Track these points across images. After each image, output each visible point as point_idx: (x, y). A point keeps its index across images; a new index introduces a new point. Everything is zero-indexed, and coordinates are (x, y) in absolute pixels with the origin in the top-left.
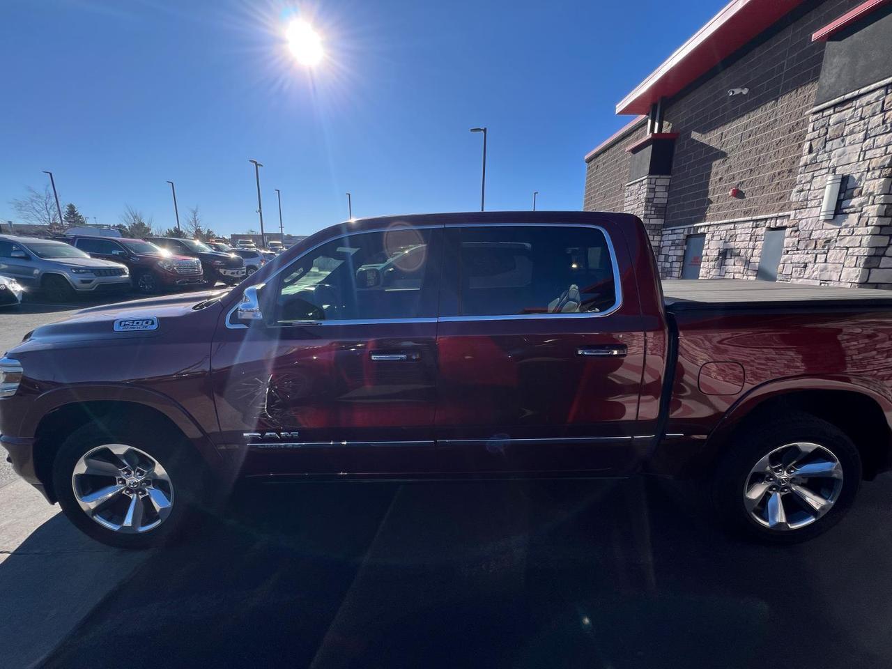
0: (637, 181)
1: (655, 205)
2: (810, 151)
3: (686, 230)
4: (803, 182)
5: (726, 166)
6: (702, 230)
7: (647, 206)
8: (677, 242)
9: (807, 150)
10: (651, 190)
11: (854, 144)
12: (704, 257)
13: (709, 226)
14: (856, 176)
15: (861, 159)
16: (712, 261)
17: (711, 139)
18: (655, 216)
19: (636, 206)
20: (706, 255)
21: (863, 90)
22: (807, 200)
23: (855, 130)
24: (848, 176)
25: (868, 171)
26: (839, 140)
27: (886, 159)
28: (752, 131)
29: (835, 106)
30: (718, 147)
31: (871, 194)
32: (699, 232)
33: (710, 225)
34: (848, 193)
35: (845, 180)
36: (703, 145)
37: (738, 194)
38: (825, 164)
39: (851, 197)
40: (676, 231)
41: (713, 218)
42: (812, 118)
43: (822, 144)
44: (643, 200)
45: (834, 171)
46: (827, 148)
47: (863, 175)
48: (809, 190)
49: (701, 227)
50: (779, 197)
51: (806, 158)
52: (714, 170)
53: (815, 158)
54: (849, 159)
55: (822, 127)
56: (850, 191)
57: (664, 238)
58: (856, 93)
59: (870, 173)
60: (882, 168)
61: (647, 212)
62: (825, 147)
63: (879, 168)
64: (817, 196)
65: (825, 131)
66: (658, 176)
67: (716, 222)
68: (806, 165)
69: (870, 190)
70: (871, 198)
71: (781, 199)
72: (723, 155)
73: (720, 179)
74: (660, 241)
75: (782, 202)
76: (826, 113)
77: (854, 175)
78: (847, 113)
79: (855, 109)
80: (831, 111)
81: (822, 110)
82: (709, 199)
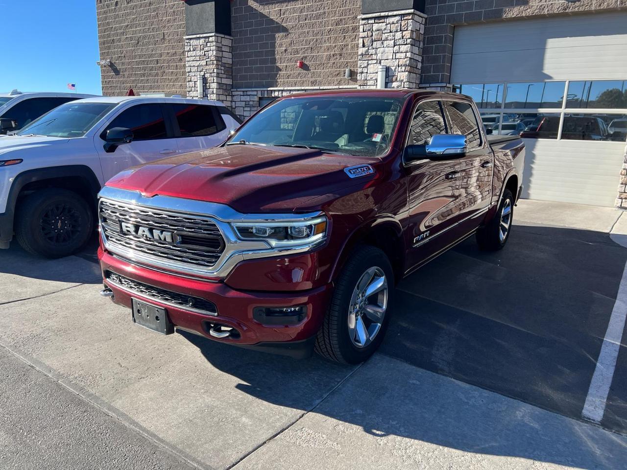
0: (201, 36)
1: (224, 65)
2: (364, 46)
3: (259, 93)
4: (362, 67)
5: (289, 40)
6: (276, 94)
7: (217, 65)
8: (251, 103)
9: (362, 44)
10: (219, 49)
11: (389, 47)
12: (282, 119)
13: (282, 91)
14: (393, 68)
15: (394, 58)
16: (290, 123)
17: (271, 11)
18: (225, 76)
19: (204, 63)
20: (284, 117)
21: (390, 14)
22: (366, 80)
23: (388, 38)
24: (389, 67)
25: (399, 66)
26: (380, 42)
27: (407, 60)
28: (307, 15)
29: (375, 18)
30: (279, 20)
31: (402, 81)
32: (273, 96)
33: (284, 90)
34: (390, 78)
35: (387, 69)
36: (262, 15)
37: (303, 66)
38: (374, 57)
39: (392, 82)
40: (249, 93)
41: (284, 84)
42: (362, 22)
43: (370, 42)
44: (213, 58)
45: (380, 63)
46: (374, 46)
47: (396, 68)
48: (367, 73)
49: (275, 91)
50: (337, 73)
51: (361, 50)
52: (278, 42)
53: (367, 51)
54: (387, 56)
55: (369, 30)
56: (391, 77)
57: (235, 98)
58: (386, 14)
59: (400, 68)
60: (405, 65)
61: (219, 71)
62: (372, 45)
63: (404, 66)
64: (372, 78)
65: (371, 34)
66: (223, 36)
67: (289, 88)
68: (362, 55)
69: (402, 79)
70: (403, 83)
71: (337, 75)
72: (285, 30)
73: (286, 50)
74: (232, 102)
75: (339, 78)
76: (370, 21)
77: (392, 67)
78: (383, 26)
79: (387, 24)
80: (372, 21)
81: (368, 19)
82: (277, 67)
